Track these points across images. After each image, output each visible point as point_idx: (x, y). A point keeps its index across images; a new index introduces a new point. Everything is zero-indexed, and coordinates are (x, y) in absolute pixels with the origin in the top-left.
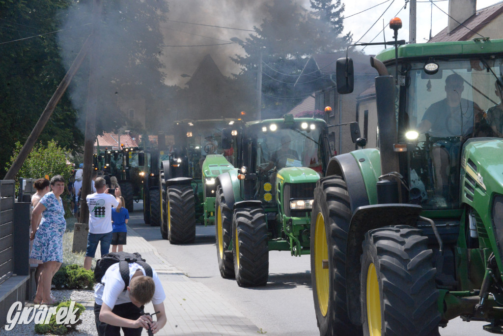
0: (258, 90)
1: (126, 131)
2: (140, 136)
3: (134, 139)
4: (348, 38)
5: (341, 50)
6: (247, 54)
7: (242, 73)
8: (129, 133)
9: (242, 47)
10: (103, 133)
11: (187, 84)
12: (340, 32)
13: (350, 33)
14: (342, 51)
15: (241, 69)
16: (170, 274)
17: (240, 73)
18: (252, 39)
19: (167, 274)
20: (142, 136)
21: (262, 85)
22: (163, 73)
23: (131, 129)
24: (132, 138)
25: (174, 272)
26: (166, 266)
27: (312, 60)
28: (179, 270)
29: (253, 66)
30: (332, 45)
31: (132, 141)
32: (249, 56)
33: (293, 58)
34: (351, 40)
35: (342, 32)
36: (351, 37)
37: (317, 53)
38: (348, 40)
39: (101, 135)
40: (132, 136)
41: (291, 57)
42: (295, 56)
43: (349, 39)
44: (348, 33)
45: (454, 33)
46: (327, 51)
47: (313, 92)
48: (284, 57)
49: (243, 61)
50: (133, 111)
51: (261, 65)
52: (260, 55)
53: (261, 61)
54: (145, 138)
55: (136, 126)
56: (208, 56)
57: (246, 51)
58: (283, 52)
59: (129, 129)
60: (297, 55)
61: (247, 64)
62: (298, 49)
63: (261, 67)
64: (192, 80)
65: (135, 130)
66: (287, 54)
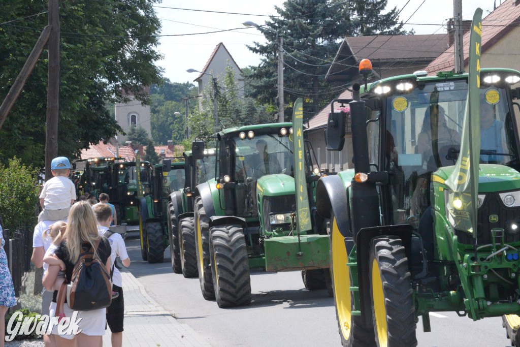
0: (279, 84)
1: (127, 142)
2: (145, 148)
3: (136, 151)
4: (393, 15)
5: (385, 30)
6: (267, 41)
7: (262, 65)
8: (131, 144)
9: (261, 32)
10: (90, 146)
11: (198, 80)
12: (382, 8)
13: (396, 8)
14: (386, 32)
15: (261, 59)
16: (157, 315)
17: (260, 65)
18: (273, 22)
19: (150, 315)
20: (147, 148)
21: (284, 76)
22: (161, 68)
23: (134, 139)
24: (134, 150)
25: (160, 313)
26: (152, 306)
27: (345, 47)
28: (166, 310)
29: (275, 55)
30: (373, 25)
31: (135, 154)
32: (271, 42)
33: (326, 42)
34: (397, 17)
35: (385, 8)
36: (397, 14)
37: (355, 35)
39: (87, 147)
40: (134, 147)
41: (323, 42)
42: (328, 40)
43: (394, 17)
44: (393, 8)
46: (368, 33)
47: (349, 85)
48: (314, 42)
49: (263, 50)
50: (135, 116)
51: (281, 54)
52: (279, 42)
53: (281, 48)
54: (151, 150)
55: (140, 136)
56: (221, 45)
57: (267, 37)
58: (312, 36)
59: (130, 140)
60: (331, 39)
61: (268, 53)
62: (331, 31)
63: (282, 57)
64: (201, 76)
65: (137, 140)
66: (317, 38)
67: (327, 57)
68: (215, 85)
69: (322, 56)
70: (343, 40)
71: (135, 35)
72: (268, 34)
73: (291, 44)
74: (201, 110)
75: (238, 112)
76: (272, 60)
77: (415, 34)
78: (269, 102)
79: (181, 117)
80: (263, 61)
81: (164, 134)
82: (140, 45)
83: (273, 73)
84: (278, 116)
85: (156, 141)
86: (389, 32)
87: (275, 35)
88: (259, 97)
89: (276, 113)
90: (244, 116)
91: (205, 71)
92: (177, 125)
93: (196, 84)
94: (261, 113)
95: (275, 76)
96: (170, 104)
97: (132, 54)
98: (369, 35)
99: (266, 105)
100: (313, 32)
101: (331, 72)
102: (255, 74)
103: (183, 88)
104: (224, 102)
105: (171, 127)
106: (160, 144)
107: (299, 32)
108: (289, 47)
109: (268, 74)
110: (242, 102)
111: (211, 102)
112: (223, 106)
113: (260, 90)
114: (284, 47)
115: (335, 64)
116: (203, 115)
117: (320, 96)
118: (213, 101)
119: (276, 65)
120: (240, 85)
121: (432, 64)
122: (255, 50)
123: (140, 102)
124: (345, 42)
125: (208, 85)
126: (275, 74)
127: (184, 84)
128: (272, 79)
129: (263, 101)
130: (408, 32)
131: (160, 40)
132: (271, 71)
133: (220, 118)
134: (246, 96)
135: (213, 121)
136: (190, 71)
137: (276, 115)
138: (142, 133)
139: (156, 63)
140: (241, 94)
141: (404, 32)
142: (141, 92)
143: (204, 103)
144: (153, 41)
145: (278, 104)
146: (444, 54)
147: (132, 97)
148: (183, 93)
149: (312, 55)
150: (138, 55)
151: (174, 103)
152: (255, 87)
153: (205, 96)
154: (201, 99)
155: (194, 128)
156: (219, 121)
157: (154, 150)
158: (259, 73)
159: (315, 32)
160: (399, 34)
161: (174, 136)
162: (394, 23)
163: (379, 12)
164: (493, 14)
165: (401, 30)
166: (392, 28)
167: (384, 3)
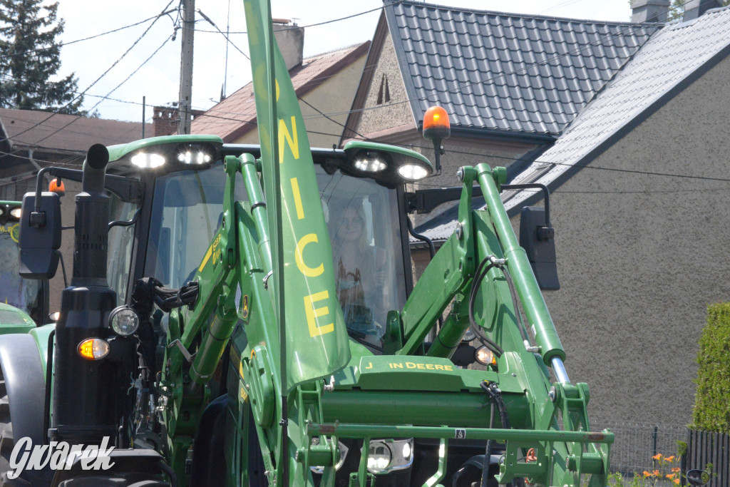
4: (68, 85)
5: (54, 106)
12: (52, 72)
13: (73, 74)
14: (56, 109)
30: (36, 95)
34: (74, 88)
35: (57, 72)
36: (74, 84)
37: (8, 107)
38: (68, 88)
43: (71, 87)
44: (69, 75)
46: (27, 105)
77: (101, 118)
86: (61, 109)
98: (28, 109)
130: (90, 114)
141: (85, 112)
160: (76, 114)
162: (68, 97)
163: (47, 77)
164: (221, 106)
165: (80, 109)
166: (65, 104)
167: (55, 65)
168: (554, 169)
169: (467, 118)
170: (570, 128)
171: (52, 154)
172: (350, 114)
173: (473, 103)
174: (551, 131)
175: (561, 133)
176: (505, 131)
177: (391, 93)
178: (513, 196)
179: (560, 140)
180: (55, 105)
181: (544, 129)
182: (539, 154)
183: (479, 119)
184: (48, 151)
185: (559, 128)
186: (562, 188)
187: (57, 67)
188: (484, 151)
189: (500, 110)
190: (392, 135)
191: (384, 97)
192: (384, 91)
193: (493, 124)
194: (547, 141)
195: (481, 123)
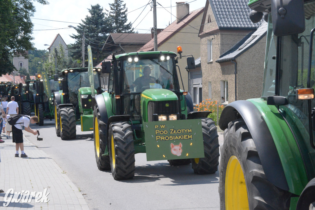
0: (83, 52)
2: (26, 77)
3: (22, 78)
4: (130, 25)
6: (78, 34)
7: (76, 43)
9: (75, 30)
10: (2, 75)
11: (48, 49)
12: (125, 22)
16: (30, 146)
18: (80, 26)
19: (27, 146)
21: (85, 48)
23: (21, 73)
26: (27, 142)
27: (110, 37)
28: (33, 144)
29: (81, 39)
30: (121, 29)
31: (22, 79)
32: (79, 34)
33: (102, 35)
37: (114, 33)
40: (21, 76)
44: (130, 22)
45: (179, 23)
46: (120, 32)
47: (112, 53)
48: (97, 35)
49: (76, 37)
50: (22, 63)
51: (84, 39)
52: (83, 34)
53: (84, 37)
54: (28, 78)
55: (24, 71)
56: (58, 35)
57: (78, 32)
58: (97, 32)
59: (19, 73)
60: (104, 34)
61: (78, 38)
62: (105, 31)
63: (84, 40)
64: (50, 47)
65: (23, 73)
66: (98, 33)
67: (103, 41)
68: (56, 51)
69: (101, 41)
70: (109, 34)
71: (22, 30)
72: (78, 31)
73: (88, 35)
74: (50, 61)
75: (65, 62)
76: (80, 41)
77: (138, 33)
78: (78, 59)
79: (41, 64)
80: (76, 42)
81: (34, 71)
82: (24, 34)
83: (80, 47)
84: (82, 65)
85: (31, 74)
87: (81, 31)
88: (74, 57)
89: (81, 63)
90: (68, 64)
91: (52, 45)
92: (39, 67)
93: (48, 50)
94: (75, 63)
95: (81, 48)
96: (36, 59)
97: (21, 37)
98: (120, 33)
99: (77, 60)
100: (97, 31)
101: (104, 47)
102: (73, 47)
103: (42, 52)
104: (59, 59)
105: (37, 68)
106: (32, 75)
107: (91, 30)
108: (87, 36)
109: (78, 47)
110: (67, 58)
111: (54, 58)
112: (59, 60)
113: (75, 54)
114: (85, 37)
115: (106, 45)
116: (50, 63)
117: (100, 57)
118: (55, 58)
119: (81, 44)
120: (66, 52)
121: (145, 46)
122: (73, 37)
123: (24, 57)
124: (110, 35)
125: (53, 51)
126: (81, 47)
127: (43, 50)
128: (80, 49)
129: (76, 58)
130: (136, 32)
131: (33, 32)
132: (79, 46)
133: (58, 65)
134: (69, 56)
135: (55, 66)
136: (46, 45)
137: (81, 65)
138: (25, 70)
139: (31, 41)
140: (66, 55)
142: (25, 53)
143: (51, 58)
144: (30, 32)
145: (82, 60)
146: (150, 42)
147: (21, 55)
148: (42, 54)
149: (97, 39)
150: (24, 38)
151: (38, 58)
152: (73, 53)
153: (51, 55)
154: (50, 57)
155: (46, 69)
156: (57, 66)
157: (30, 77)
158: (75, 47)
159: (98, 31)
160: (132, 33)
161: (38, 72)
162: (130, 28)
163: (124, 24)
164: (168, 27)
165: (133, 31)
166: (129, 30)
167: (126, 20)
168: (257, 37)
169: (232, 25)
170: (261, 25)
171: (125, 44)
172: (201, 26)
173: (234, 21)
174: (256, 26)
175: (258, 27)
176: (243, 27)
177: (211, 20)
178: (246, 45)
179: (258, 29)
180: (127, 31)
181: (254, 26)
182: (253, 33)
183: (236, 25)
184: (125, 43)
185: (258, 25)
186: (259, 42)
187: (127, 21)
188: (238, 34)
189: (241, 22)
190: (212, 31)
191: (209, 21)
192: (209, 20)
193: (239, 26)
194: (255, 29)
195: (236, 26)
